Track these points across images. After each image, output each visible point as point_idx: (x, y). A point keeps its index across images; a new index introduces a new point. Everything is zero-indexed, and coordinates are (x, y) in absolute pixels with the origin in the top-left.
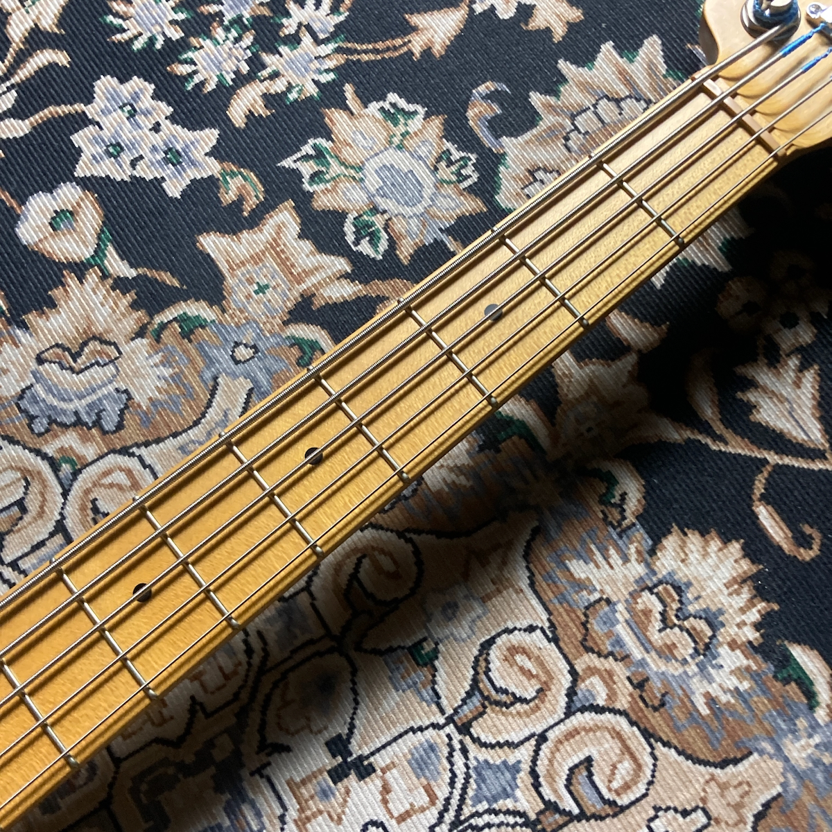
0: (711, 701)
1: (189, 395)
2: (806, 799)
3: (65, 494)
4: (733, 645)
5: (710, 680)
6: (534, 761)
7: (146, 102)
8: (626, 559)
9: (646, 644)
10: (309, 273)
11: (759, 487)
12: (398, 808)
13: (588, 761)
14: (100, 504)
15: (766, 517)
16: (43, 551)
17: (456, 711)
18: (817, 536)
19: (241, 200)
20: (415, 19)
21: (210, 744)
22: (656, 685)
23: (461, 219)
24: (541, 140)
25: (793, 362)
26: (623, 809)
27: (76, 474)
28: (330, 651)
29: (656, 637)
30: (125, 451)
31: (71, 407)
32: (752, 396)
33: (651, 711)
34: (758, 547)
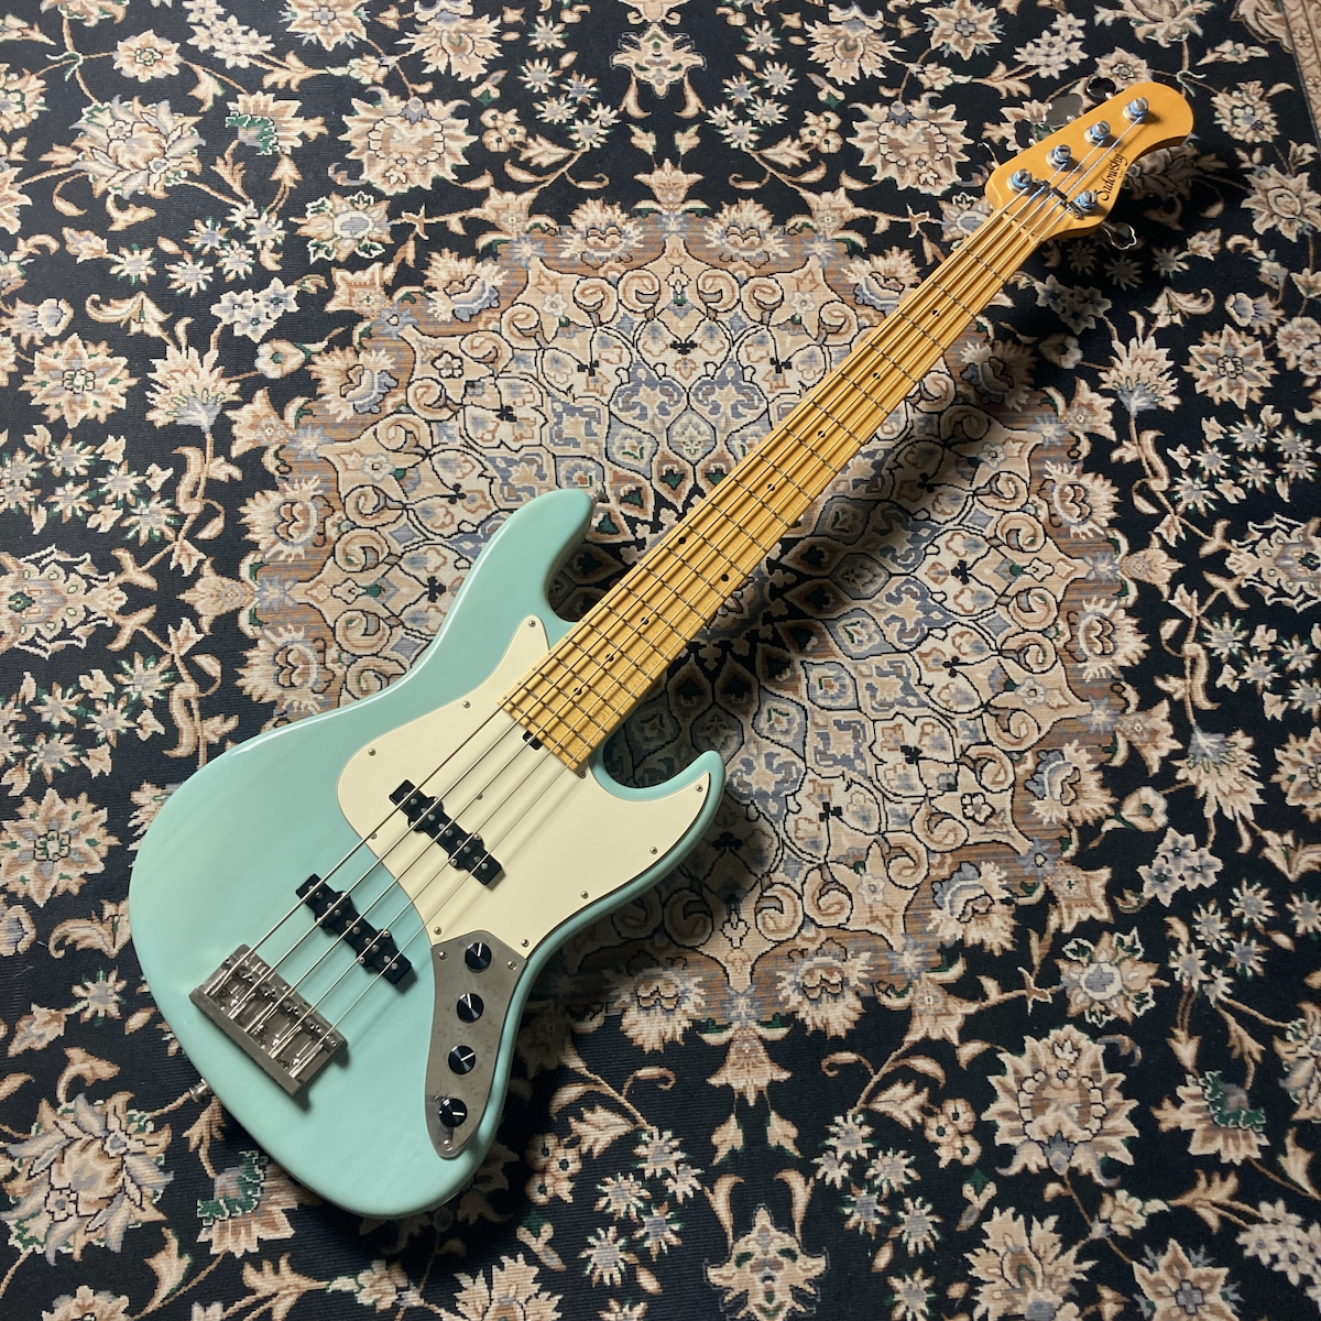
0: (639, 242)
1: (400, 349)
2: (690, 234)
3: (414, 414)
4: (624, 224)
5: (632, 238)
6: (626, 308)
7: (239, 298)
8: (572, 238)
9: (607, 250)
10: (373, 279)
11: (572, 181)
12: (616, 360)
13: (637, 291)
14: (428, 403)
15: (584, 186)
16: (435, 434)
17: (593, 323)
18: (601, 175)
19: (318, 286)
20: (275, 177)
21: (554, 410)
22: (624, 255)
23: (387, 212)
24: (372, 165)
25: (530, 140)
26: (660, 290)
27: (408, 406)
28: (543, 352)
29: (606, 245)
30: (409, 384)
31: (375, 393)
32: (535, 162)
33: (632, 262)
34: (594, 195)
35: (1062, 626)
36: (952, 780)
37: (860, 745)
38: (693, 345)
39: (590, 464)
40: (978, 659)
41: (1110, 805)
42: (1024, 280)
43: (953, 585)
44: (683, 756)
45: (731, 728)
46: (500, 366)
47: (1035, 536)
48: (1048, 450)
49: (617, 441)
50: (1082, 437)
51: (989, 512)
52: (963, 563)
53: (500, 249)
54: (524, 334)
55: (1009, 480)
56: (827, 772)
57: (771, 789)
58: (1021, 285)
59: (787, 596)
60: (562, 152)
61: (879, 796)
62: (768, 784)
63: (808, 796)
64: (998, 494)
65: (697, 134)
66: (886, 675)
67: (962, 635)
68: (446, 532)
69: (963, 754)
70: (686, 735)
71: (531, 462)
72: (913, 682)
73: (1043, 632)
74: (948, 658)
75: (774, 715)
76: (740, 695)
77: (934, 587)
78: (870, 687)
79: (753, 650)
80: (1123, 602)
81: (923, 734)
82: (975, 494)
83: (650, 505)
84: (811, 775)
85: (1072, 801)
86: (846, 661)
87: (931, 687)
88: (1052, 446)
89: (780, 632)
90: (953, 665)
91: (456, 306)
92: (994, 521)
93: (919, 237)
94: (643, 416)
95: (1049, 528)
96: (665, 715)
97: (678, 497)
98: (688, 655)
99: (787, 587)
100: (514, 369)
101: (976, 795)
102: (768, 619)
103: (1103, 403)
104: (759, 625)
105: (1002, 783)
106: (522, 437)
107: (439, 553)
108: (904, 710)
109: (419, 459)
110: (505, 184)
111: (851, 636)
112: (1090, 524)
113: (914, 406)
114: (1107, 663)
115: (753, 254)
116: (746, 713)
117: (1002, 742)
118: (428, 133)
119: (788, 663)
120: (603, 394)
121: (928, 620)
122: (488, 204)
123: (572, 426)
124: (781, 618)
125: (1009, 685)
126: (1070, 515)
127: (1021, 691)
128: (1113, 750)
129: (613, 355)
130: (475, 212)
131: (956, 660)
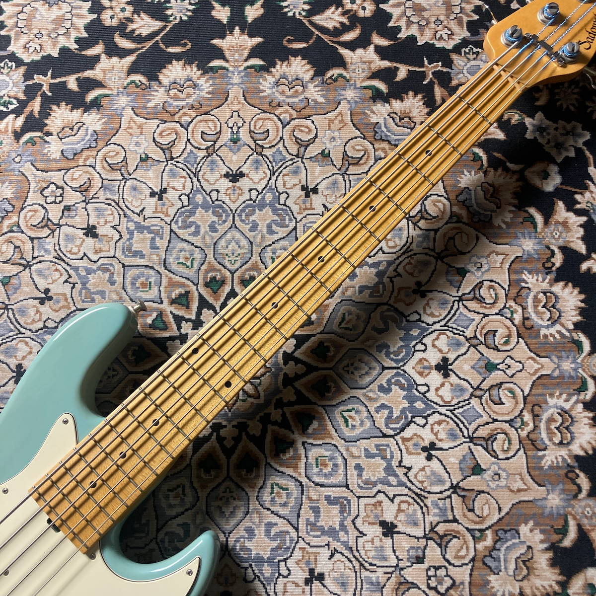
0: (209, 93)
1: (19, 182)
2: (248, 85)
3: (23, 232)
4: (199, 79)
5: (203, 90)
6: (193, 146)
8: (157, 91)
9: (183, 100)
10: (7, 127)
11: (162, 46)
12: (181, 188)
13: (203, 132)
14: (34, 224)
15: (171, 50)
16: (36, 248)
17: (166, 158)
18: (186, 41)
21: (128, 228)
22: (195, 104)
23: (24, 75)
24: (17, 39)
25: (136, 16)
26: (220, 131)
27: (19, 226)
28: (125, 182)
29: (183, 96)
30: (22, 209)
32: (137, 33)
33: (201, 109)
34: (178, 57)
35: (527, 417)
36: (420, 553)
37: (345, 518)
38: (242, 175)
39: (152, 272)
40: (452, 445)
41: (558, 583)
42: (517, 117)
43: (435, 378)
44: (198, 522)
45: (239, 499)
46: (92, 193)
47: (509, 336)
48: (526, 261)
49: (174, 253)
50: (557, 251)
51: (471, 315)
52: (445, 360)
53: (104, 102)
54: (112, 168)
55: (490, 287)
56: (315, 541)
57: (267, 554)
58: (513, 122)
59: (297, 384)
60: (158, 24)
61: (357, 565)
62: (264, 549)
63: (297, 563)
64: (481, 300)
65: (262, 6)
66: (372, 456)
67: (439, 423)
68: (34, 328)
69: (432, 530)
70: (202, 504)
71: (105, 271)
72: (395, 463)
73: (510, 422)
74: (426, 443)
75: (276, 489)
76: (250, 471)
77: (420, 380)
78: (358, 467)
79: (264, 431)
80: (582, 397)
81: (400, 510)
82: (461, 299)
83: (195, 306)
84: (301, 544)
85: (524, 578)
86: (340, 444)
87: (410, 469)
88: (530, 259)
89: (288, 415)
90: (430, 450)
91: (65, 147)
92: (475, 323)
93: (431, 83)
94: (196, 233)
95: (522, 330)
96: (187, 485)
97: (217, 299)
98: (211, 434)
99: (298, 377)
100: (102, 196)
101: (440, 567)
102: (280, 404)
103: (575, 221)
104: (272, 409)
105: (463, 557)
106: (101, 250)
107: (27, 344)
108: (385, 488)
109: (22, 268)
110: (114, 51)
111: (346, 421)
112: (558, 327)
113: (415, 224)
114: (563, 452)
115: (296, 100)
116: (253, 486)
117: (467, 521)
118: (61, 13)
119: (292, 444)
120: (167, 215)
121: (412, 408)
122: (99, 67)
123: (140, 242)
124: (290, 404)
125: (477, 470)
126: (540, 320)
127: (487, 476)
128: (564, 532)
129: (178, 183)
130: (88, 74)
131: (433, 446)
